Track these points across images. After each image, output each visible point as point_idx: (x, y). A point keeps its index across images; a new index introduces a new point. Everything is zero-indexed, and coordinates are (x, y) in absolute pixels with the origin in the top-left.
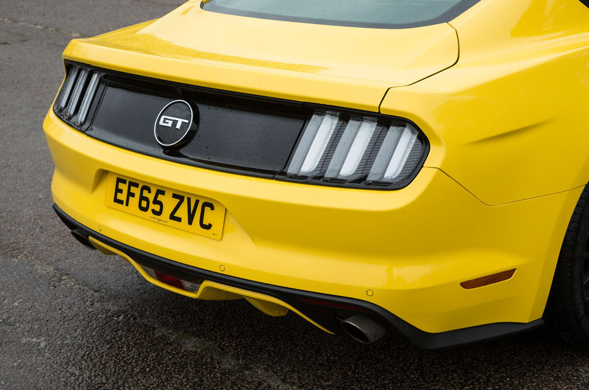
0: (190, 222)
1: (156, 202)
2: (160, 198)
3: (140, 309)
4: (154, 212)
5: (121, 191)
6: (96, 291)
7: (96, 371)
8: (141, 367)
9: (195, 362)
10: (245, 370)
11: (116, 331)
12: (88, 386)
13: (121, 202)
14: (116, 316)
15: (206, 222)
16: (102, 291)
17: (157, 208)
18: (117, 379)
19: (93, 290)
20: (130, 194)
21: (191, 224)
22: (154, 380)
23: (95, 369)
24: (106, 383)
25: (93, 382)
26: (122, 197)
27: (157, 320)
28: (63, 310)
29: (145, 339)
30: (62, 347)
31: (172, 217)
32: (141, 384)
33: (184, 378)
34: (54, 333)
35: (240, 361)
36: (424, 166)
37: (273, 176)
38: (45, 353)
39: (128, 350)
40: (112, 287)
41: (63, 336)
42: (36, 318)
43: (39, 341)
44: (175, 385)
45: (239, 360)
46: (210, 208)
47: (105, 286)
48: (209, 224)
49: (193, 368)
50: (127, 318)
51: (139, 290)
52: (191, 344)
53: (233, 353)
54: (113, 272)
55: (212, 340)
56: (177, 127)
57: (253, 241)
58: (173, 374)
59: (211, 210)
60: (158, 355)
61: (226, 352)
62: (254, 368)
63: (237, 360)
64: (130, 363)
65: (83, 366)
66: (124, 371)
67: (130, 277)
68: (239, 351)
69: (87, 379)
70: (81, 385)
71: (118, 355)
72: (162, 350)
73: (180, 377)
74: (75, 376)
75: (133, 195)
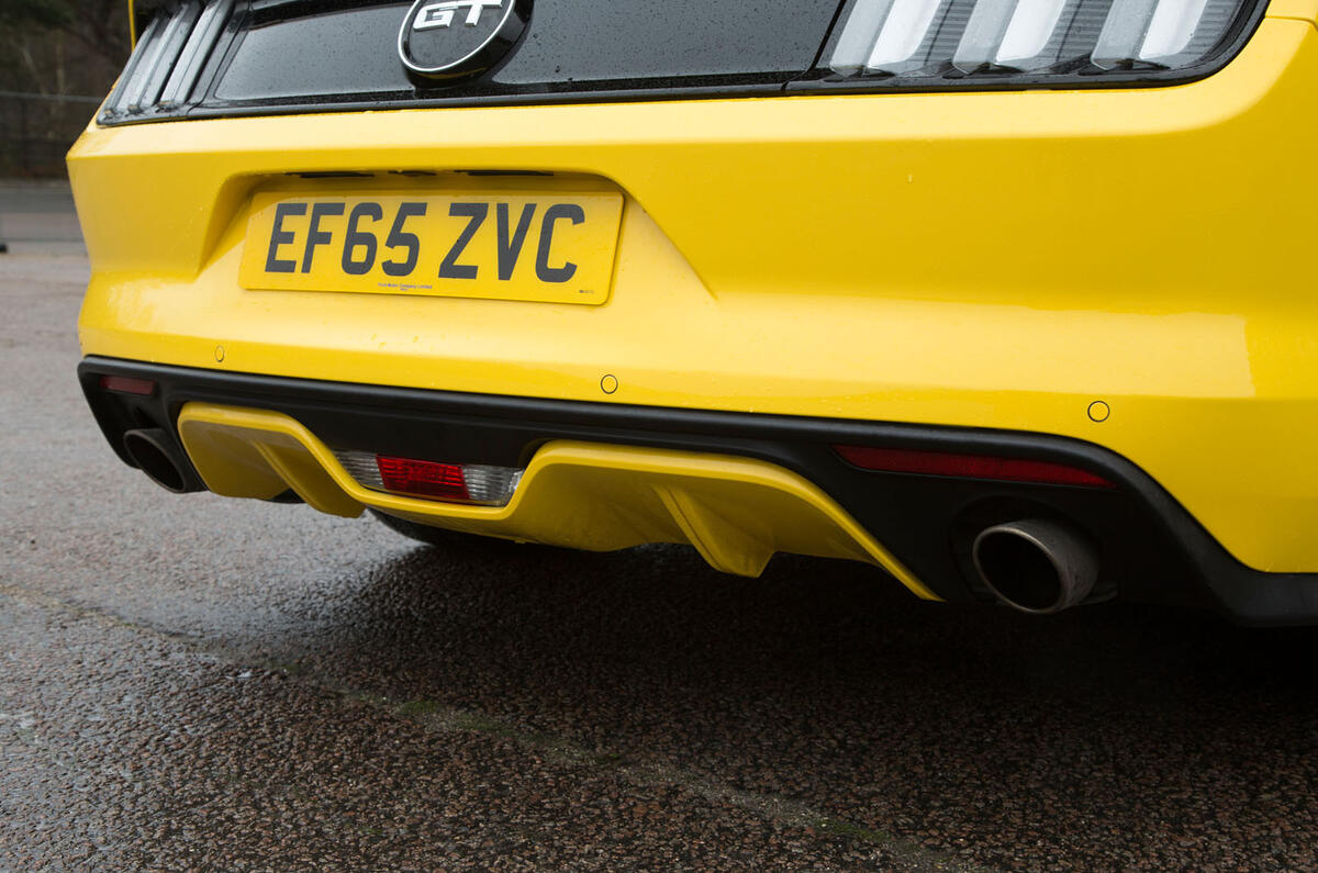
0: (505, 272)
1: (396, 238)
2: (411, 225)
3: (296, 661)
4: (390, 268)
5: (289, 238)
6: (173, 635)
7: (183, 772)
8: (316, 761)
9: (470, 749)
10: (620, 766)
11: (234, 699)
12: (164, 801)
13: (288, 267)
14: (231, 673)
15: (556, 262)
16: (191, 633)
17: (400, 255)
18: (249, 786)
19: (166, 632)
20: (318, 238)
21: (508, 278)
22: (360, 786)
23: (183, 767)
24: (216, 795)
25: (177, 793)
26: (292, 252)
27: (344, 679)
28: (85, 663)
29: (318, 711)
30: (82, 727)
31: (449, 269)
32: (322, 796)
33: (446, 782)
34: (60, 703)
35: (598, 750)
36: (1267, 13)
37: (781, 85)
38: (33, 739)
39: (273, 730)
40: (216, 627)
41: (84, 708)
42: (11, 678)
43: (16, 717)
44: (424, 796)
45: (594, 747)
46: (570, 220)
47: (198, 626)
48: (568, 264)
49: (468, 763)
50: (261, 677)
51: (287, 632)
52: (446, 721)
53: (572, 734)
54: (215, 603)
55: (506, 712)
56: (468, 21)
57: (711, 292)
58: (414, 774)
59: (575, 223)
60: (359, 741)
61: (553, 734)
62: (643, 761)
63: (587, 747)
64: (283, 756)
65: (146, 764)
66: (270, 772)
67: (262, 611)
68: (587, 732)
69: (160, 787)
70: (141, 799)
71: (246, 741)
72: (371, 732)
73: (434, 781)
74: (122, 783)
75: (325, 238)
